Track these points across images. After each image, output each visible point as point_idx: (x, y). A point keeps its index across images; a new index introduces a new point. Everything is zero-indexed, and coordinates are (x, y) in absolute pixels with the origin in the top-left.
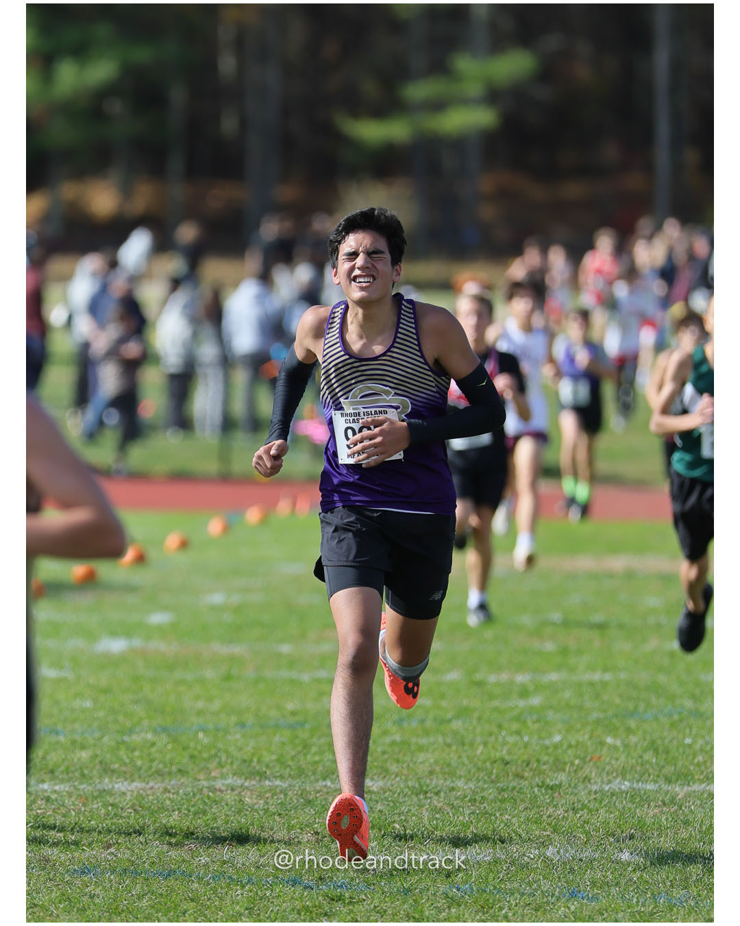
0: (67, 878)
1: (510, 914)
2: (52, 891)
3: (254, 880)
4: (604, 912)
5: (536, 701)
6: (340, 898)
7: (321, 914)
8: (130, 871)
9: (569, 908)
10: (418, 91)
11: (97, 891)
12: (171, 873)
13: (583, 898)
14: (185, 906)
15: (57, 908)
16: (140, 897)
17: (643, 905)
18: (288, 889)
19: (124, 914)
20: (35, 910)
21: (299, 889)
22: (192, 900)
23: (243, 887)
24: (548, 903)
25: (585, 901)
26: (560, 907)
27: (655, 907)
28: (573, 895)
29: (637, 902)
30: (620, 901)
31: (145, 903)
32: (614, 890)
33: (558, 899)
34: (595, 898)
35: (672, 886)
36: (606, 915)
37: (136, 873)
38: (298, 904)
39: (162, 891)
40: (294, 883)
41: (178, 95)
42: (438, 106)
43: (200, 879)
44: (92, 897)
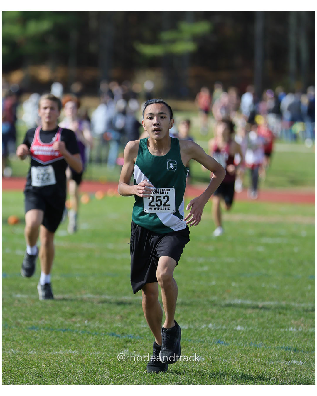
0: (26, 331)
1: (195, 349)
2: (20, 336)
3: (98, 333)
4: (231, 349)
5: (206, 268)
6: (130, 341)
7: (123, 347)
8: (50, 328)
9: (217, 348)
10: (166, 35)
11: (38, 336)
12: (66, 330)
13: (223, 344)
14: (71, 342)
15: (22, 342)
16: (54, 339)
17: (246, 347)
18: (110, 337)
19: (47, 345)
20: (14, 342)
21: (114, 337)
22: (74, 340)
23: (93, 336)
24: (209, 345)
25: (223, 345)
26: (213, 347)
27: (250, 348)
28: (219, 343)
29: (243, 346)
30: (236, 345)
31: (56, 341)
32: (234, 341)
33: (213, 344)
34: (227, 344)
35: (256, 340)
36: (231, 351)
37: (53, 330)
38: (114, 343)
39: (62, 336)
40: (113, 335)
41: (74, 35)
42: (173, 41)
43: (77, 333)
44: (36, 338)
